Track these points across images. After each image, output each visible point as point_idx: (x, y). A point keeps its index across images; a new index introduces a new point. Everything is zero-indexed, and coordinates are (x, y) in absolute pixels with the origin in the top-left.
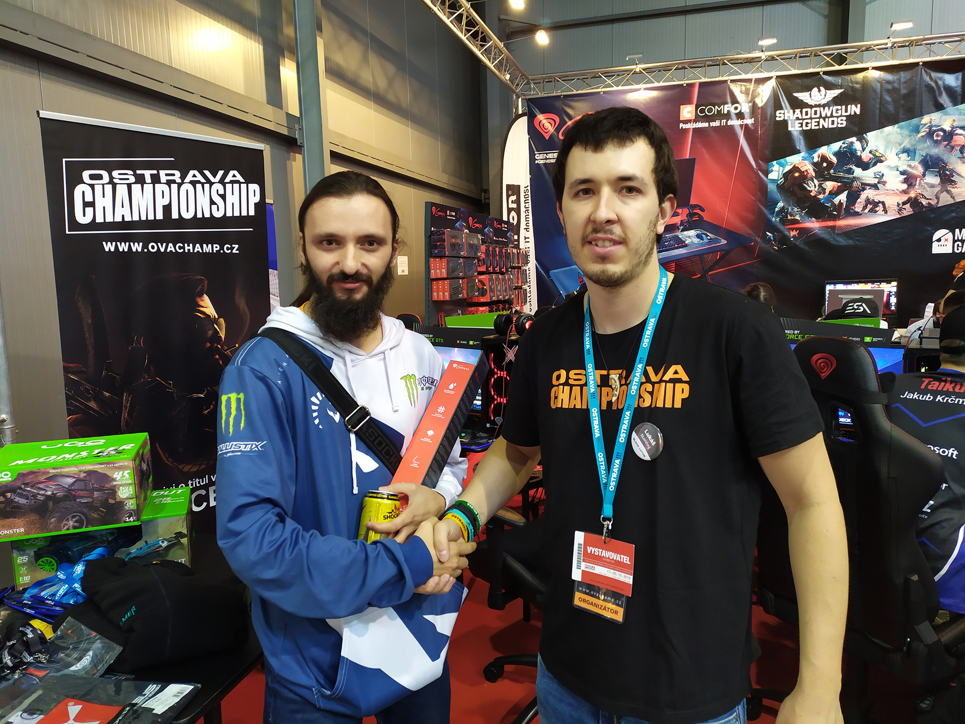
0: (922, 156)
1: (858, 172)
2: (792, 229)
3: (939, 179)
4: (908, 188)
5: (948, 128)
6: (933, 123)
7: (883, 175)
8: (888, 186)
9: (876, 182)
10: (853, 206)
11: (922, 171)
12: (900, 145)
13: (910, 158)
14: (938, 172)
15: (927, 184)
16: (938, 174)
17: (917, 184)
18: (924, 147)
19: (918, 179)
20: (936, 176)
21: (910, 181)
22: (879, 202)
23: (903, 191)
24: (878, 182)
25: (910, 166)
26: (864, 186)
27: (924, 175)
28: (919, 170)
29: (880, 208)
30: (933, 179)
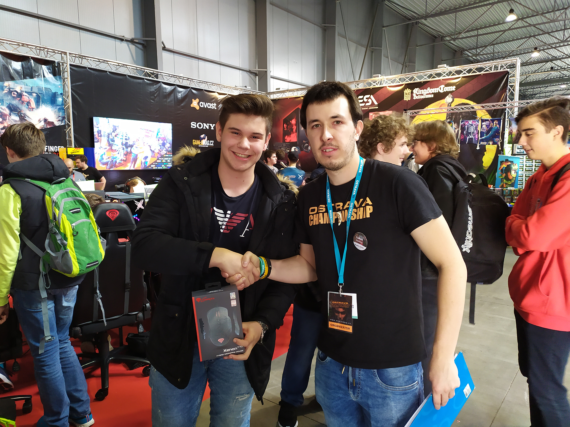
0: (8, 104)
6: (11, 87)
11: (9, 112)
18: (7, 99)
19: (7, 116)
21: (3, 117)
27: (10, 115)
28: (7, 112)
30: (15, 117)
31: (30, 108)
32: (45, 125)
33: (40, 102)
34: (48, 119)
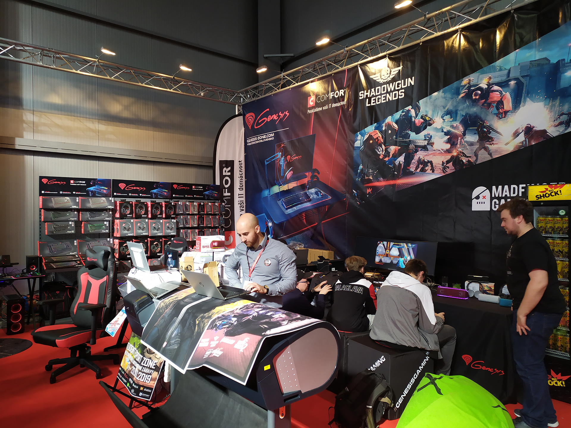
0: (463, 116)
1: (413, 135)
2: (368, 187)
3: (478, 137)
4: (451, 147)
5: (484, 86)
6: (472, 83)
7: (431, 137)
8: (435, 147)
9: (426, 144)
10: (409, 167)
11: (463, 130)
12: (444, 108)
13: (452, 119)
14: (477, 130)
15: (467, 142)
16: (477, 132)
17: (459, 143)
18: (464, 107)
19: (460, 138)
20: (475, 134)
21: (453, 140)
22: (428, 162)
23: (447, 150)
24: (428, 144)
25: (452, 126)
26: (418, 148)
27: (464, 134)
28: (460, 129)
29: (429, 168)
30: (471, 138)
31: (502, 113)
32: (525, 141)
33: (523, 95)
34: (534, 127)
